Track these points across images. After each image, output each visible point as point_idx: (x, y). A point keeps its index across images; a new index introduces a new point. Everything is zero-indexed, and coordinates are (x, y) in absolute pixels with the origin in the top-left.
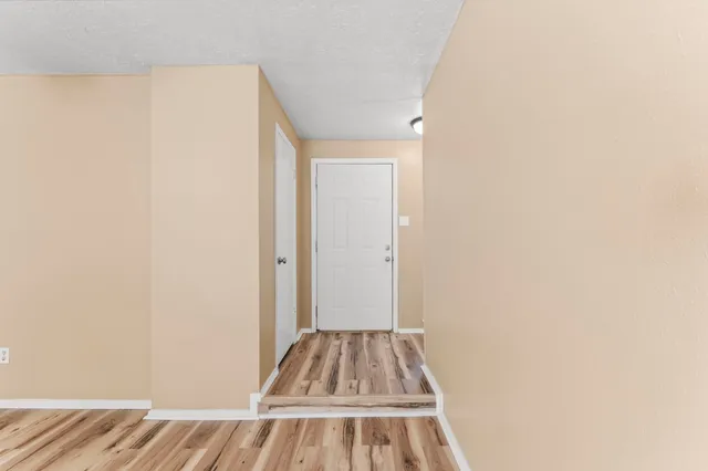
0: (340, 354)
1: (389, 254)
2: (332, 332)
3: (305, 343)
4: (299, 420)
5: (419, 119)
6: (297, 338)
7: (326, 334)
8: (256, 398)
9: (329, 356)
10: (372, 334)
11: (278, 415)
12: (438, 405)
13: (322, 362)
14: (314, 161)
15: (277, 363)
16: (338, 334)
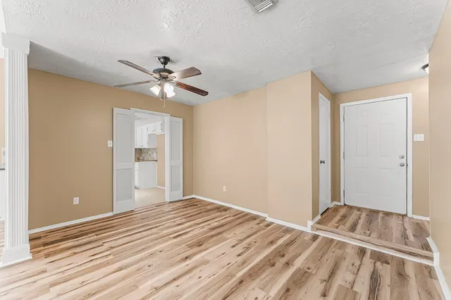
0: (360, 218)
1: (404, 161)
2: (355, 207)
3: (336, 209)
4: (332, 239)
5: (427, 66)
6: (331, 205)
7: (351, 208)
8: (310, 223)
9: (351, 218)
10: (388, 214)
11: (322, 234)
12: (435, 260)
13: (346, 219)
14: (342, 106)
15: (321, 212)
16: (359, 209)
